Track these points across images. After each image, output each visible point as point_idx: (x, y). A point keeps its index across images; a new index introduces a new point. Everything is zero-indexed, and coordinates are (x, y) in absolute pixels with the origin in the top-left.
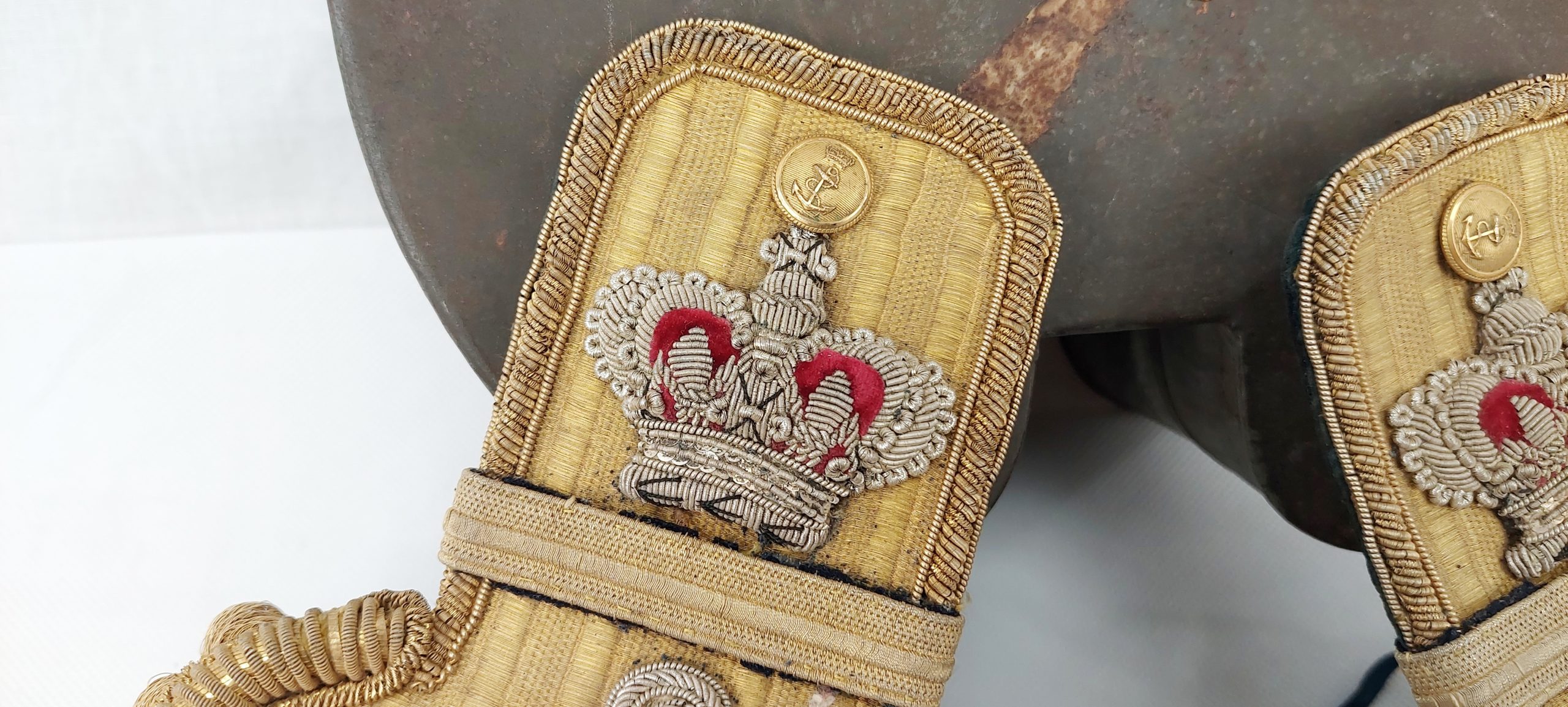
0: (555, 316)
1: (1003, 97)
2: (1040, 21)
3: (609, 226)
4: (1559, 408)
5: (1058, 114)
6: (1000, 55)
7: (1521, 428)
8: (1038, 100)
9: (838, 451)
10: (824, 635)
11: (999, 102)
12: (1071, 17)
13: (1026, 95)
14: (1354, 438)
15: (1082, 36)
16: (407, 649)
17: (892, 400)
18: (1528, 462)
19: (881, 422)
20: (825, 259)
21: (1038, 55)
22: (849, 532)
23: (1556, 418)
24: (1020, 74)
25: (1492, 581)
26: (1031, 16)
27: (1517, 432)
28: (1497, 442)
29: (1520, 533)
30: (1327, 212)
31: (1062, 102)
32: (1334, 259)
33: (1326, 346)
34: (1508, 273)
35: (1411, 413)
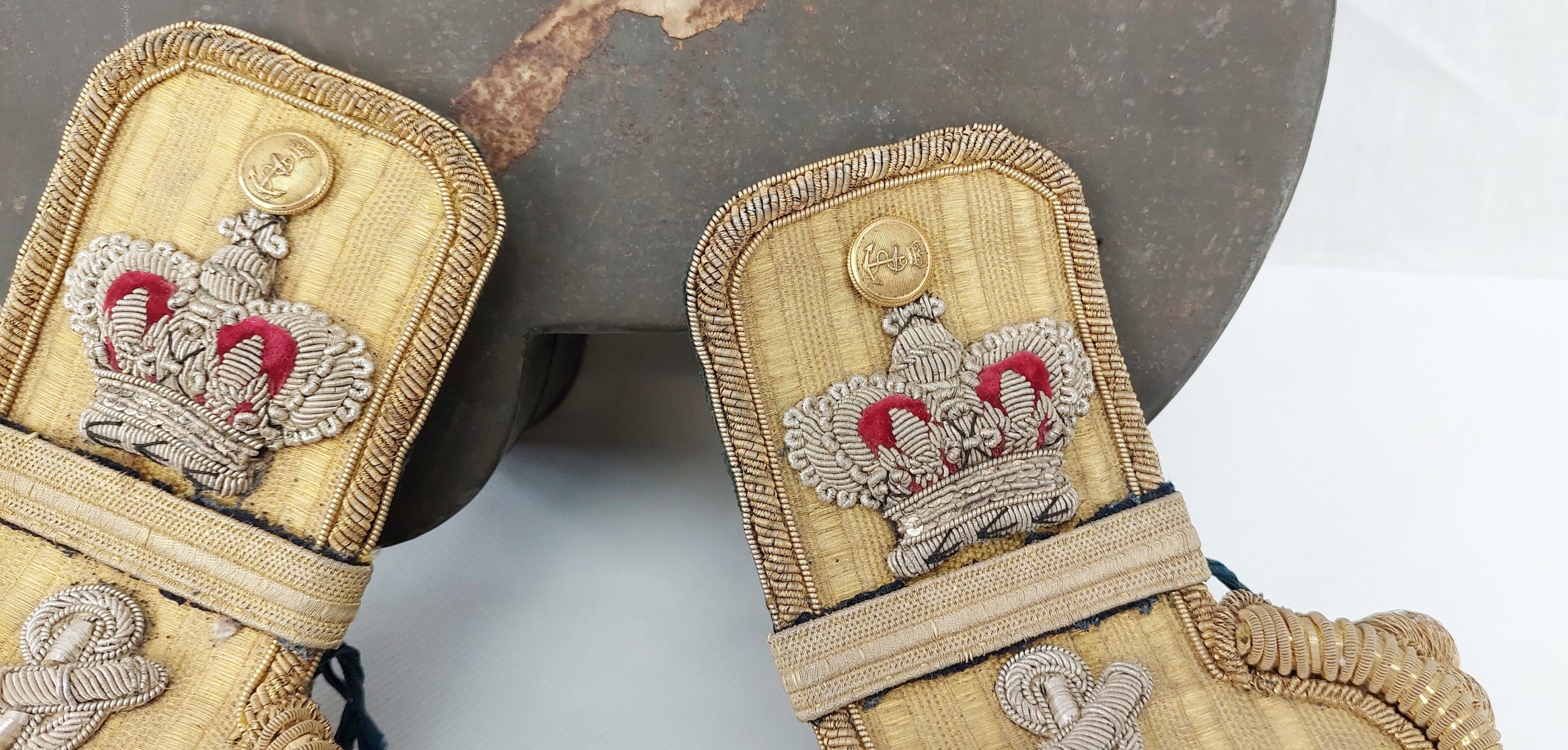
0: (44, 273)
1: (493, 112)
2: (527, 47)
3: (100, 197)
4: (935, 423)
5: (545, 132)
6: (490, 74)
7: (893, 438)
8: (527, 118)
9: (246, 407)
10: (227, 570)
11: (489, 116)
12: (555, 45)
13: (514, 112)
14: (736, 433)
15: (566, 62)
17: (301, 365)
18: (899, 468)
19: (293, 385)
20: (277, 239)
21: (526, 76)
22: (270, 483)
23: (930, 430)
24: (509, 93)
25: (871, 579)
26: (518, 41)
27: (890, 441)
28: (874, 449)
29: (900, 536)
30: (715, 231)
31: (548, 119)
33: (712, 348)
34: (917, 301)
35: (800, 417)
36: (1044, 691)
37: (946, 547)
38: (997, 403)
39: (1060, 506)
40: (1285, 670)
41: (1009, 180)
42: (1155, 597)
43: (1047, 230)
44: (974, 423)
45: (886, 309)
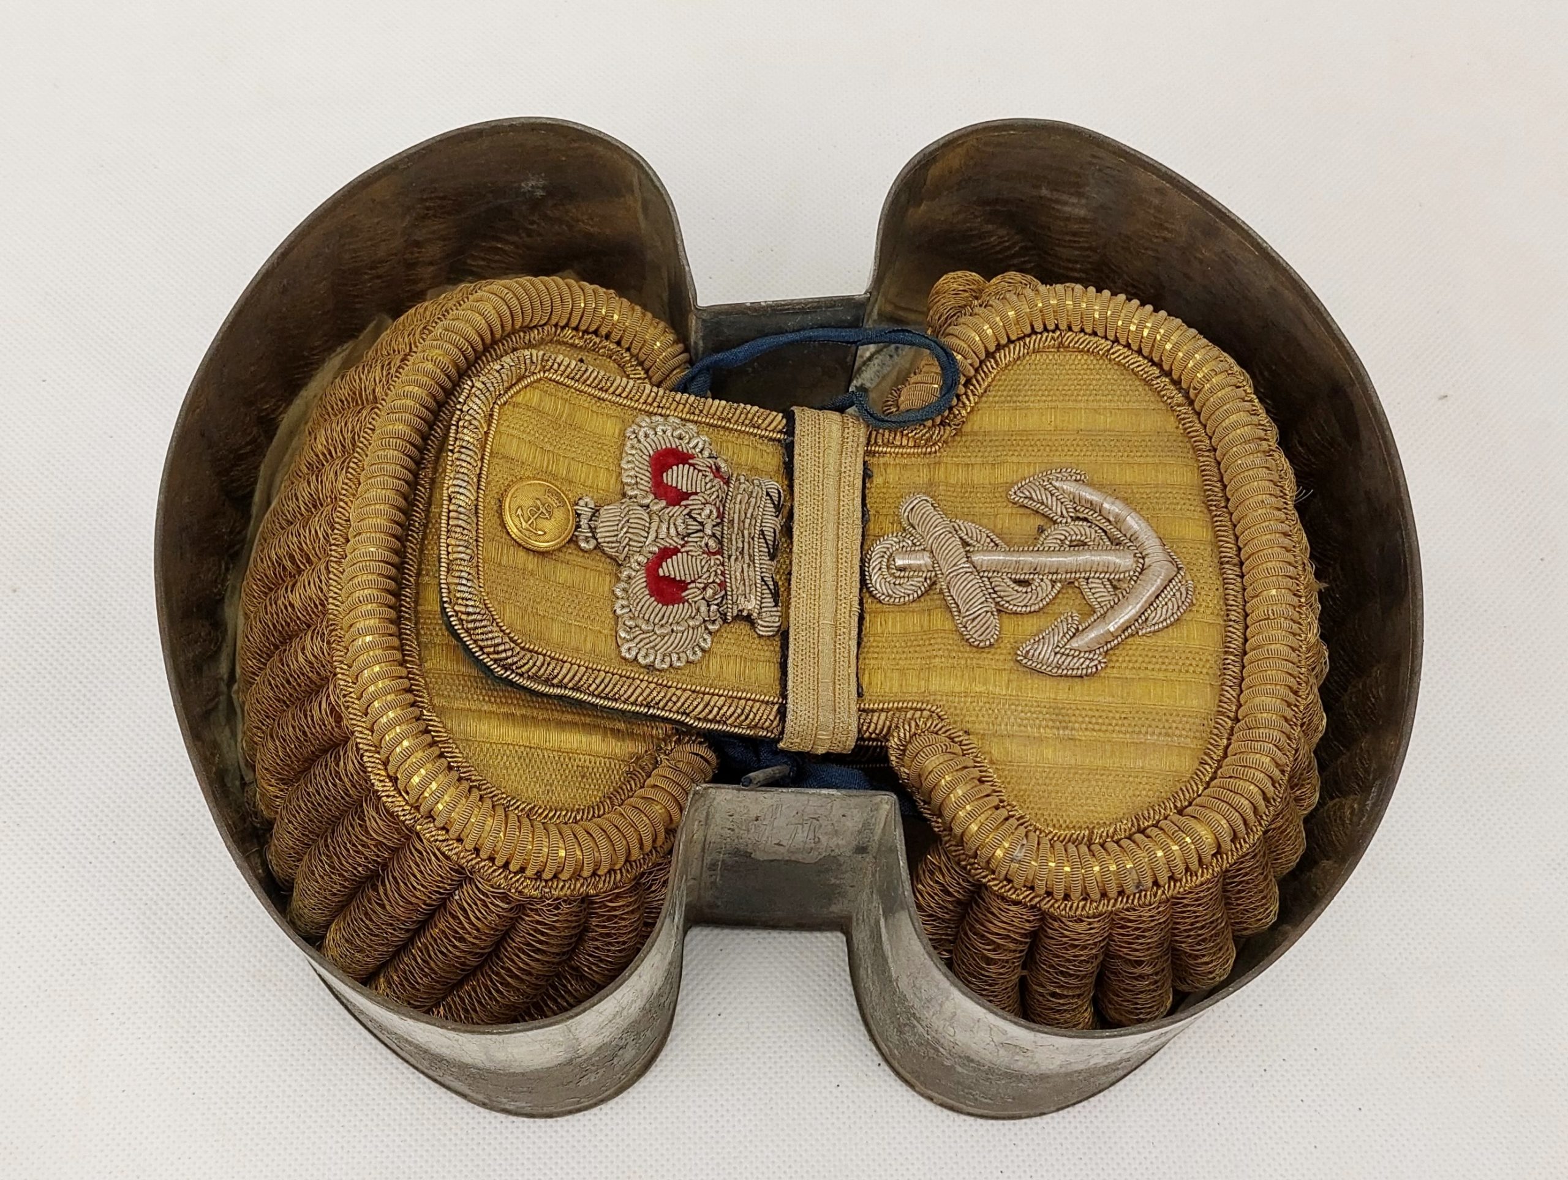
4: (683, 546)
7: (681, 581)
14: (626, 696)
18: (704, 589)
23: (687, 552)
25: (770, 653)
27: (683, 585)
28: (683, 601)
29: (749, 616)
30: (467, 631)
33: (555, 681)
34: (579, 515)
35: (632, 644)
36: (902, 569)
38: (686, 496)
42: (865, 463)
43: (562, 392)
44: (695, 519)
45: (573, 541)
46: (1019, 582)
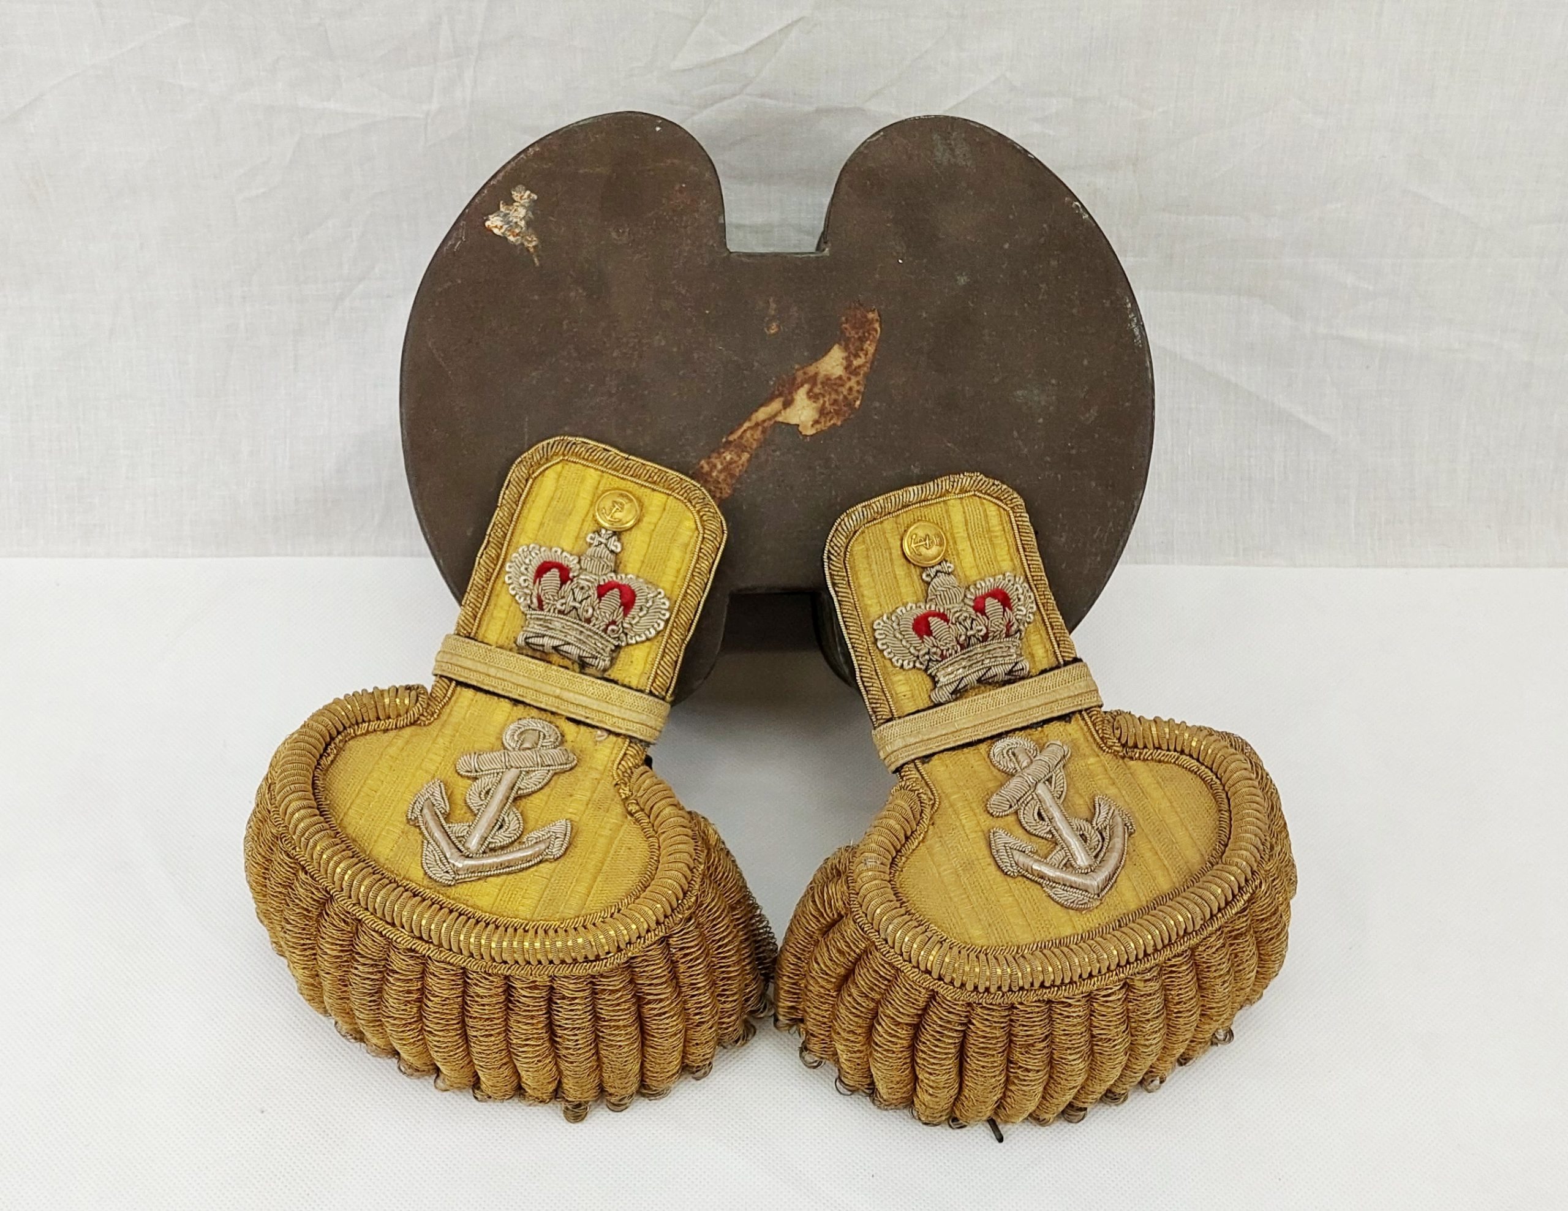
0: (493, 566)
1: (712, 477)
2: (729, 443)
3: (519, 526)
4: (952, 623)
5: (738, 486)
6: (709, 457)
7: (931, 631)
8: (729, 480)
9: (614, 623)
10: (603, 707)
11: (709, 479)
12: (743, 441)
13: (722, 477)
14: (850, 631)
15: (749, 449)
16: (418, 704)
17: (638, 602)
18: (934, 646)
19: (634, 612)
20: (616, 543)
21: (728, 458)
22: (619, 665)
23: (950, 627)
24: (719, 467)
25: (922, 701)
26: (724, 440)
27: (929, 633)
28: (921, 638)
29: (938, 682)
30: (837, 529)
31: (739, 480)
32: (836, 548)
33: (837, 589)
34: (940, 564)
35: (882, 624)
36: (1014, 755)
37: (960, 687)
38: (983, 613)
39: (1019, 666)
40: (1141, 746)
41: (984, 501)
42: (1073, 713)
43: (1008, 527)
44: (972, 623)
45: (924, 568)
46: (1039, 814)
